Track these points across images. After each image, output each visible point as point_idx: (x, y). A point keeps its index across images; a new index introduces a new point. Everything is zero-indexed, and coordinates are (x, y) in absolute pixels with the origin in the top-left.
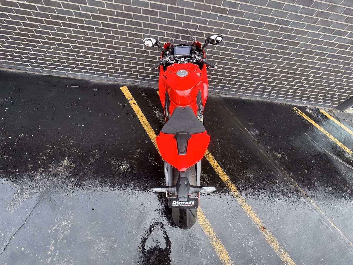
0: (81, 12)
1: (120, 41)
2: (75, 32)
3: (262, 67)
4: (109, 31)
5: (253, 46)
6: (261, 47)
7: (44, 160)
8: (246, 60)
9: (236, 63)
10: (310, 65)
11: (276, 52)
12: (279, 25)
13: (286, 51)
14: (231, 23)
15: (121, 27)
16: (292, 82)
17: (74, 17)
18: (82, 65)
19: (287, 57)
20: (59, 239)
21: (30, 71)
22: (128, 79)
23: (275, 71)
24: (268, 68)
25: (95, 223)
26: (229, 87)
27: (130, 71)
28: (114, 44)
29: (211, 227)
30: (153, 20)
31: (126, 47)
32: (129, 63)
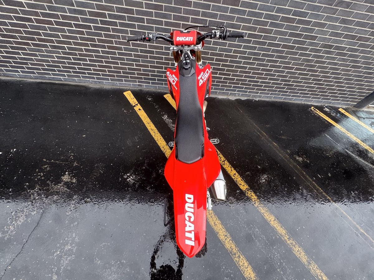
0: (76, 8)
1: (121, 40)
2: (70, 31)
3: (278, 64)
4: (108, 30)
6: (276, 42)
7: (42, 177)
8: (260, 57)
9: (250, 61)
10: (328, 61)
11: (293, 48)
12: (296, 17)
13: (303, 46)
14: (243, 17)
15: (122, 25)
16: (309, 79)
17: (68, 14)
18: (79, 69)
19: (304, 52)
20: (63, 266)
21: (20, 77)
22: (131, 83)
23: (292, 68)
24: (284, 65)
25: (103, 245)
26: (242, 88)
27: (134, 74)
28: (114, 44)
29: (232, 242)
30: (157, 15)
31: (129, 47)
32: (133, 65)
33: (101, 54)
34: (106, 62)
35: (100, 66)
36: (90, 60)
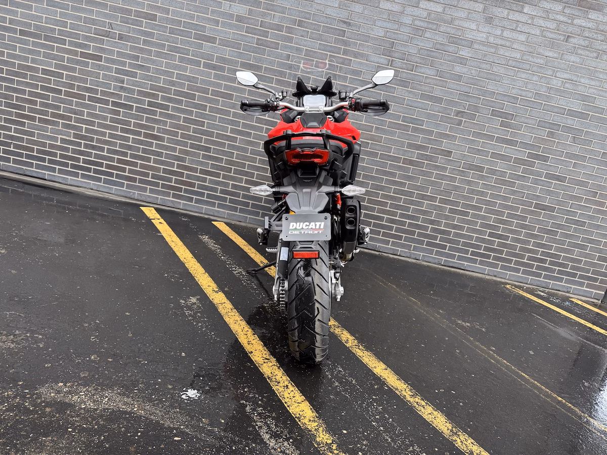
0: (125, 85)
1: (168, 128)
2: (102, 109)
3: (406, 189)
4: (154, 113)
5: (380, 152)
6: (391, 154)
8: (374, 175)
10: (489, 192)
11: (420, 164)
12: (408, 124)
13: (436, 164)
15: (175, 109)
17: (112, 91)
24: (418, 192)
27: (170, 180)
28: (156, 131)
30: (225, 104)
31: (175, 138)
32: (172, 165)
33: (130, 144)
34: (132, 156)
35: (119, 161)
36: (109, 151)
